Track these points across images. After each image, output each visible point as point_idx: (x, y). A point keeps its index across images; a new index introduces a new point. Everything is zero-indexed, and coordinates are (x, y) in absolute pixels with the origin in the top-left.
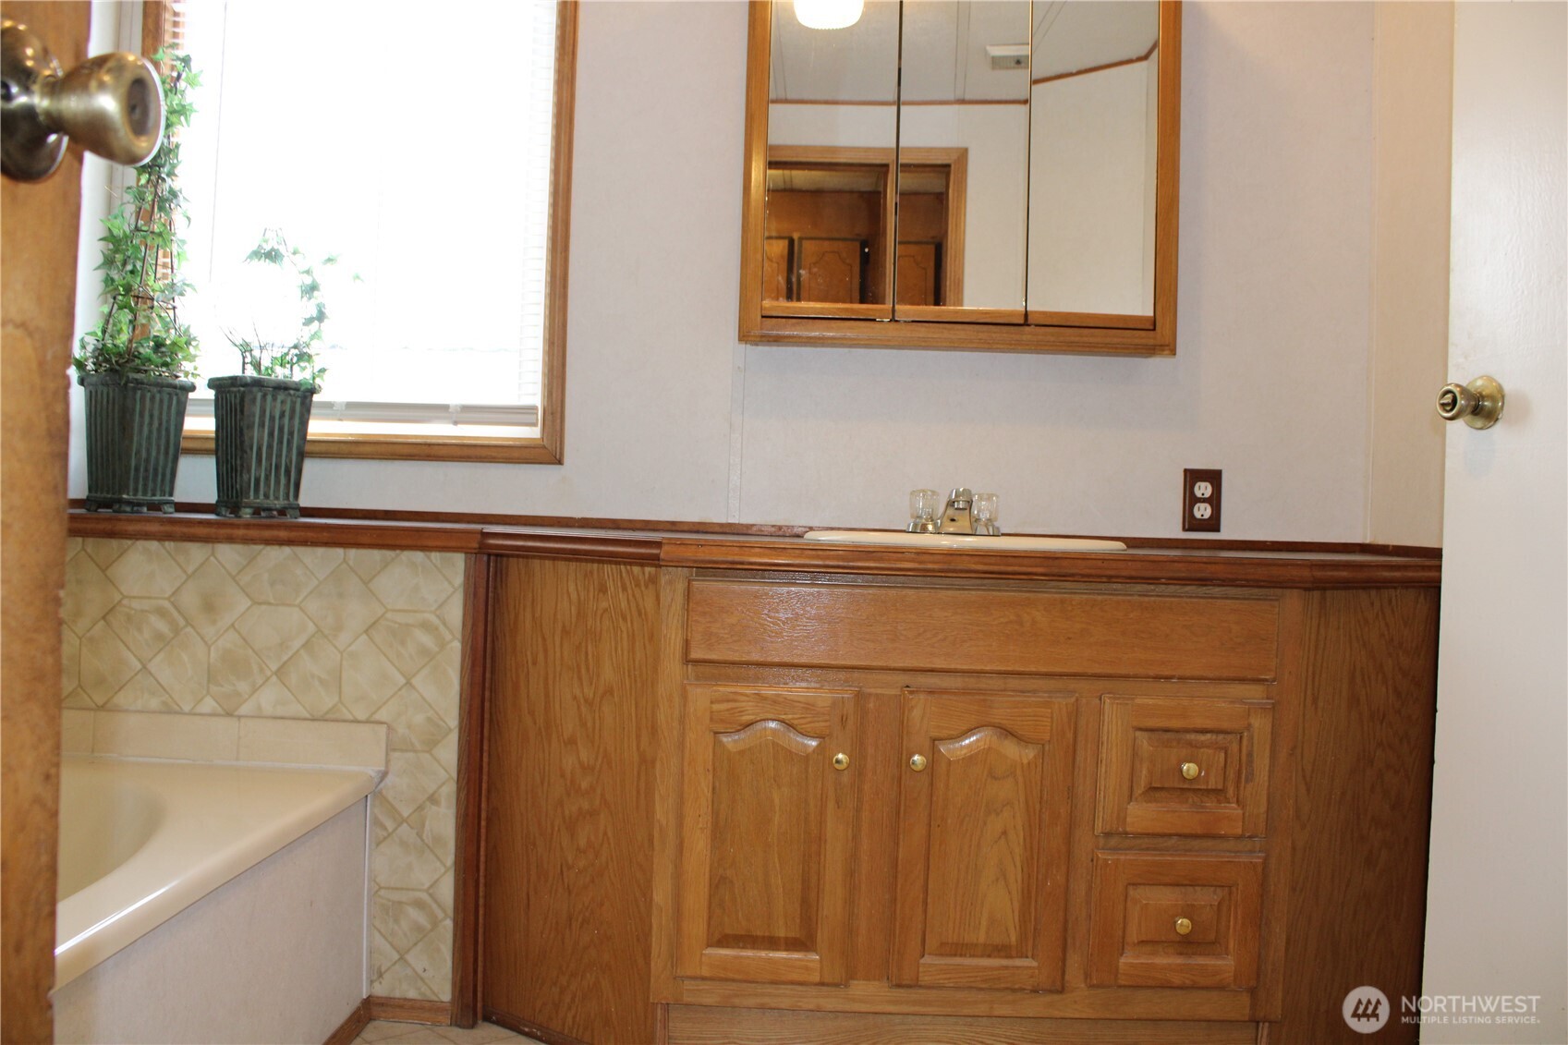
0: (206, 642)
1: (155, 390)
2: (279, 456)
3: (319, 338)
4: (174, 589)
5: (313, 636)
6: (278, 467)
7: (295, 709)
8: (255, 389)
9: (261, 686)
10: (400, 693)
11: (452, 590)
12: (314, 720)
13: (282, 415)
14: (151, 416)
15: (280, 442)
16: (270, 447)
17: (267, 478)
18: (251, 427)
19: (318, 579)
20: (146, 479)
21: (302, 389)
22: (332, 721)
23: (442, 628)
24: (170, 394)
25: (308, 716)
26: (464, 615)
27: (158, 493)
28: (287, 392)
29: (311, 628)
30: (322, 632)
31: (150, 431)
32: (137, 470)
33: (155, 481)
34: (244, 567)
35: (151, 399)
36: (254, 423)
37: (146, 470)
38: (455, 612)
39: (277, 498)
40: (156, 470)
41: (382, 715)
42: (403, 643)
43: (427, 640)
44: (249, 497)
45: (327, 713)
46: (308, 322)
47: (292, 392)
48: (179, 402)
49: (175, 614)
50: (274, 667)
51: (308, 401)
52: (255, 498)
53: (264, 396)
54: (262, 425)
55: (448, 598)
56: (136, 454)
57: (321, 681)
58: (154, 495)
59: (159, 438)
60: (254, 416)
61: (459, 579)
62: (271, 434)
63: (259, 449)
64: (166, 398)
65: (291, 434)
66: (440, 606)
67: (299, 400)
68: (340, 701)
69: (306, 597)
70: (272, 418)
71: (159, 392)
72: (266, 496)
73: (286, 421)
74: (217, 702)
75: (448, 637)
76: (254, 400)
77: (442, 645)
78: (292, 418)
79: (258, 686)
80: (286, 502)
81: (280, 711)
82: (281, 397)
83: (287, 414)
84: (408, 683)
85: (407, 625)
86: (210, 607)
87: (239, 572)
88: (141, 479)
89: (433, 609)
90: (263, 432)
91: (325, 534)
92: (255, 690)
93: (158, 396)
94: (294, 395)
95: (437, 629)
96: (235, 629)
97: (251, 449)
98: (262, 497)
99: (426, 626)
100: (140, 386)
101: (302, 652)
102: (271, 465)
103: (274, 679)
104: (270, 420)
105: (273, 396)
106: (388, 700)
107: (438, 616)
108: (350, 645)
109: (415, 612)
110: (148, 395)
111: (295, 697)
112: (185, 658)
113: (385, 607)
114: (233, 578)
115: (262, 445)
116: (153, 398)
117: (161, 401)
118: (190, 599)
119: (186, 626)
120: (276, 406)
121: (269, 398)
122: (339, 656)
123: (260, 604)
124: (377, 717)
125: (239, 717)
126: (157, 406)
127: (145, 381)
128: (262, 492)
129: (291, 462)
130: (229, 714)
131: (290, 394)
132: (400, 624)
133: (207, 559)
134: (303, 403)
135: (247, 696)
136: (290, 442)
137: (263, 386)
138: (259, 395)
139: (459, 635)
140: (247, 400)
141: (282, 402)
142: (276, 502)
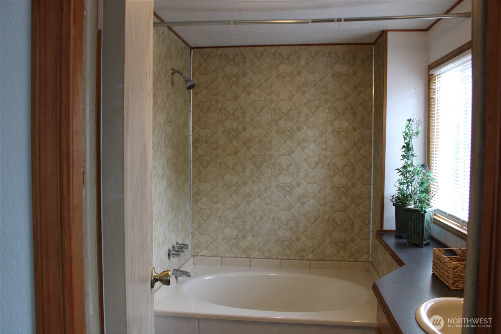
2: (416, 230)
6: (416, 233)
8: (408, 211)
13: (416, 218)
15: (417, 226)
16: (414, 227)
17: (414, 235)
21: (422, 212)
39: (417, 241)
47: (418, 212)
51: (424, 215)
52: (410, 240)
53: (411, 213)
54: (411, 221)
60: (409, 218)
62: (414, 223)
63: (411, 227)
65: (419, 224)
67: (420, 215)
70: (414, 219)
72: (414, 240)
73: (418, 220)
76: (408, 214)
80: (419, 242)
82: (416, 213)
83: (418, 218)
98: (412, 240)
102: (414, 232)
105: (413, 213)
120: (414, 216)
129: (420, 232)
134: (422, 215)
136: (419, 226)
137: (410, 210)
138: (410, 213)
140: (406, 214)
141: (416, 215)
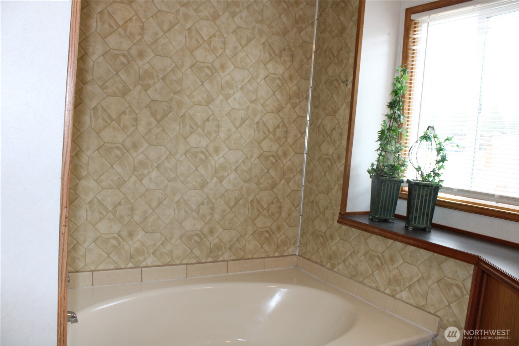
0: (390, 271)
1: (389, 182)
2: (424, 209)
3: (443, 168)
4: (383, 251)
5: (420, 278)
6: (424, 213)
7: (412, 301)
8: (416, 186)
9: (403, 290)
10: (446, 308)
11: (468, 275)
12: (416, 307)
13: (426, 195)
14: (387, 191)
15: (425, 204)
16: (421, 206)
17: (419, 217)
18: (414, 199)
19: (424, 259)
20: (384, 211)
21: (434, 186)
22: (422, 310)
23: (463, 288)
24: (394, 183)
25: (416, 306)
26: (472, 286)
27: (388, 215)
28: (428, 187)
29: (420, 275)
30: (423, 278)
31: (387, 196)
32: (381, 208)
33: (387, 211)
34: (403, 249)
35: (387, 185)
36: (415, 198)
37: (385, 208)
38: (469, 284)
39: (423, 224)
40: (388, 208)
41: (439, 314)
42: (449, 290)
43: (458, 292)
44: (412, 223)
45: (421, 306)
46: (438, 162)
47: (430, 187)
48: (397, 186)
49: (382, 259)
50: (408, 285)
51: (437, 190)
52: (414, 223)
53: (420, 189)
54: (418, 198)
55: (467, 278)
56: (381, 203)
57: (421, 295)
58: (387, 216)
59: (390, 198)
60: (416, 195)
61: (471, 272)
62: (422, 202)
63: (417, 207)
64: (393, 185)
65: (429, 202)
66: (464, 280)
67: (433, 190)
68: (426, 304)
69: (420, 264)
70: (422, 197)
71: (390, 183)
72: (419, 223)
73: (428, 197)
74: (390, 291)
75: (465, 293)
76: (416, 190)
77: (463, 295)
78: (430, 196)
79: (402, 290)
80: (426, 226)
81: (408, 301)
83: (428, 195)
84: (449, 305)
85: (451, 284)
86: (392, 260)
87: (401, 250)
88: (383, 211)
89: (461, 280)
90: (419, 201)
91: (425, 245)
92: (401, 291)
93: (390, 184)
94: (431, 188)
95: (462, 288)
96: (398, 269)
97: (414, 207)
98: (417, 223)
99: (458, 286)
100: (383, 181)
101: (416, 283)
102: (421, 212)
103: (407, 289)
104: (421, 197)
105: (423, 189)
106: (441, 310)
107: (462, 284)
108: (431, 285)
109: (455, 280)
110: (386, 184)
111: (413, 297)
112: (384, 274)
113: (444, 275)
114: (399, 251)
115: (418, 205)
116: (388, 185)
117: (391, 186)
118: (387, 255)
119: (385, 264)
120: (423, 192)
121: (421, 189)
122: (428, 288)
123: (406, 262)
124: (437, 314)
125: (396, 298)
126: (389, 188)
127: (385, 179)
128: (417, 222)
129: (429, 212)
130: (393, 296)
131: (429, 188)
132: (449, 283)
133: (393, 243)
134: (434, 191)
135: (399, 292)
136: (429, 205)
137: (419, 185)
138: (418, 188)
139: (469, 293)
140: (413, 190)
141: (426, 191)
142: (422, 225)
